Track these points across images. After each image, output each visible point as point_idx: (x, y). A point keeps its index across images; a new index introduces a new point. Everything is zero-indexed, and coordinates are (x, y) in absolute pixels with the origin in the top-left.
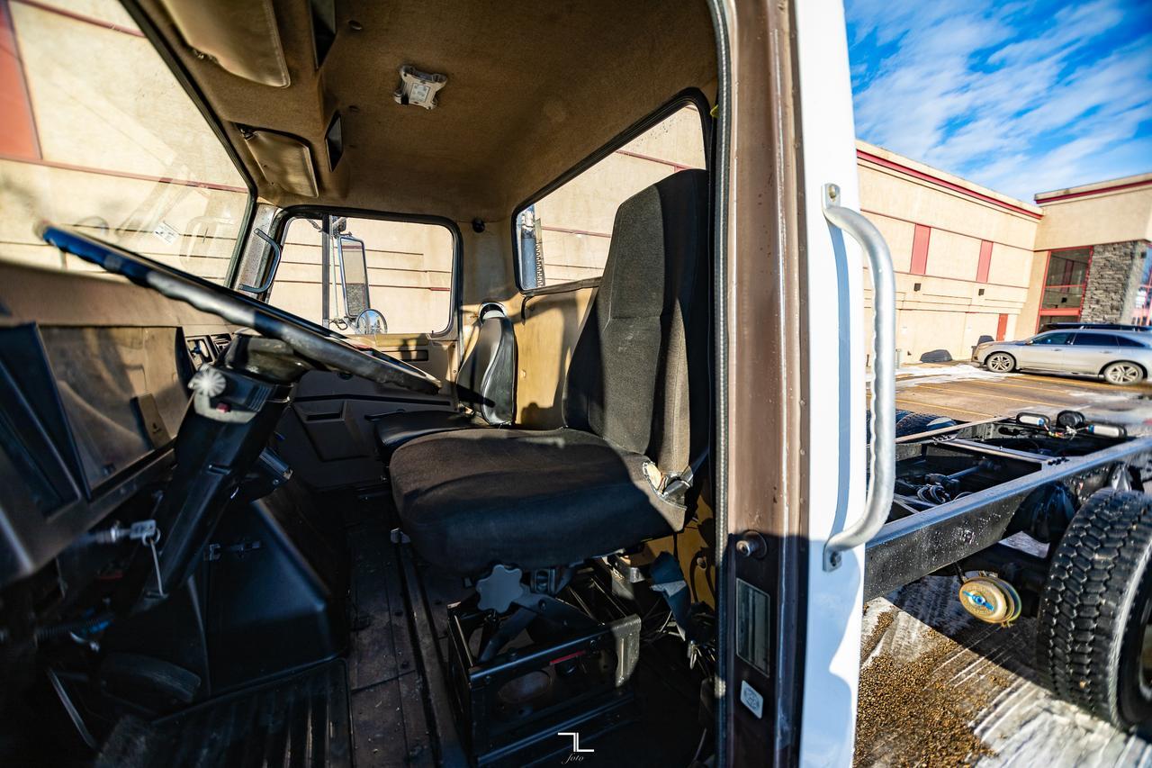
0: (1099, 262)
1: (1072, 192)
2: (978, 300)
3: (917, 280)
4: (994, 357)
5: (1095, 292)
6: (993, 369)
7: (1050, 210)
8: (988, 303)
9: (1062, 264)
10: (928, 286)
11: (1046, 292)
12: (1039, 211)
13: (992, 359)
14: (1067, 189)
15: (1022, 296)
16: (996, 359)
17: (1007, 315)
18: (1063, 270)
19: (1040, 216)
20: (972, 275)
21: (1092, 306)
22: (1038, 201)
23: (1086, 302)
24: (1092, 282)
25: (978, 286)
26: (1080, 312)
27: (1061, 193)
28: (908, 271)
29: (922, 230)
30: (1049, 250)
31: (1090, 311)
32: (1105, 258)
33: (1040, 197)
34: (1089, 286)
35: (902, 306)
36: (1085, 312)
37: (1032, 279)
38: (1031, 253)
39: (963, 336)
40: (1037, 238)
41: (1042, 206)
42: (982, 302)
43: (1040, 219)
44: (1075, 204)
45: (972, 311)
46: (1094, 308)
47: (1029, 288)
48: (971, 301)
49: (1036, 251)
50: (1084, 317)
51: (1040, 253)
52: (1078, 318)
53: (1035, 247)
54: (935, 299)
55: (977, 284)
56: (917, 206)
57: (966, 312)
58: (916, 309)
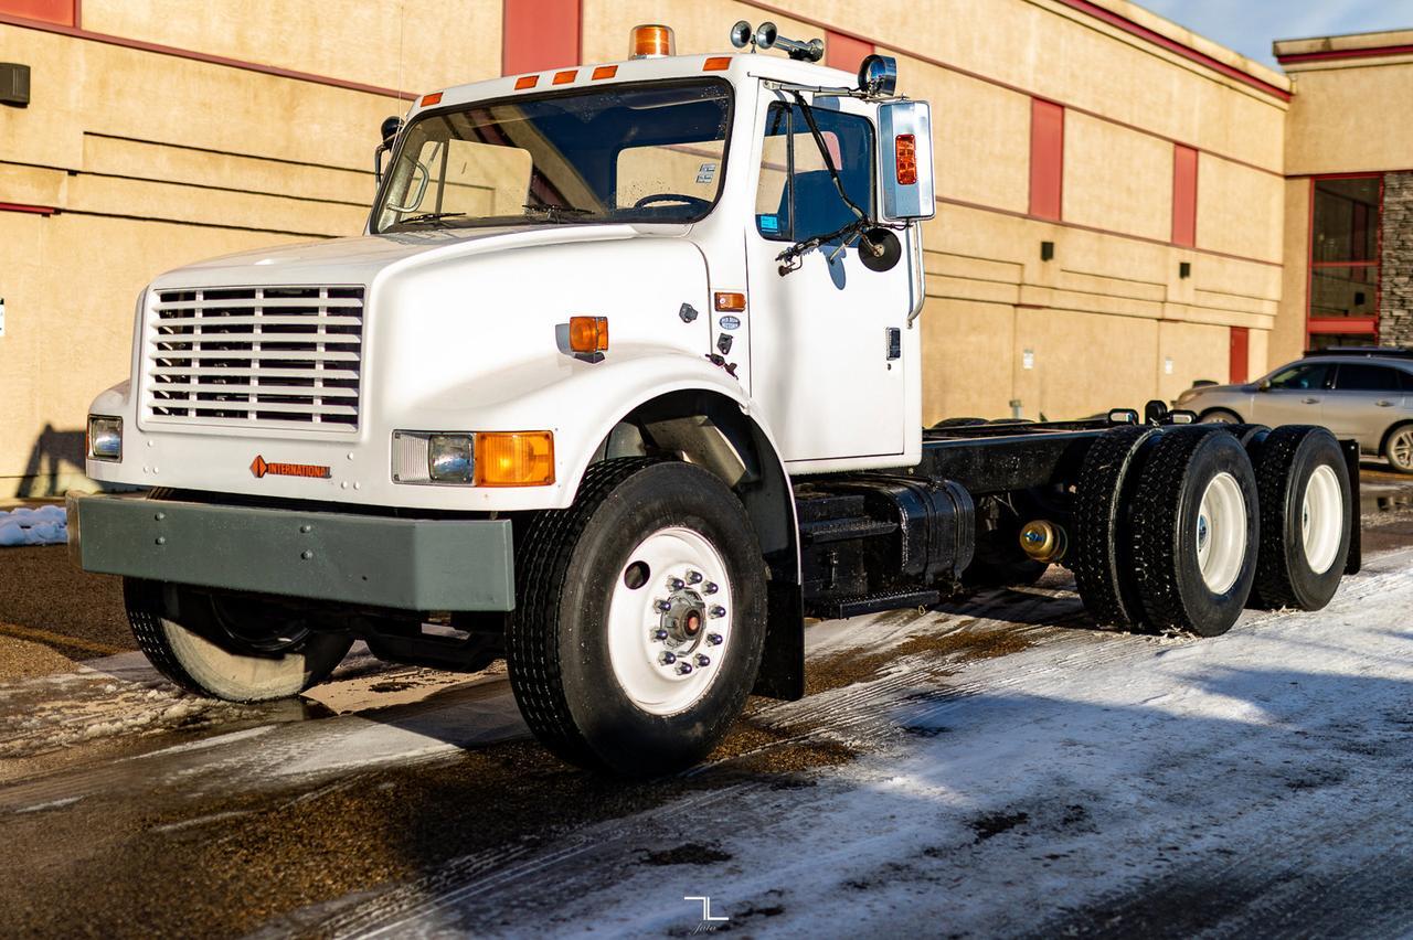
0: (1396, 212)
1: (1337, 45)
2: (1179, 290)
3: (1044, 232)
5: (1396, 280)
7: (1307, 81)
8: (1203, 299)
9: (1346, 210)
10: (1071, 250)
11: (1315, 274)
12: (1283, 82)
14: (1326, 40)
15: (1272, 284)
17: (1245, 330)
18: (1349, 226)
19: (1286, 95)
20: (1162, 228)
21: (1396, 313)
22: (1283, 59)
23: (1384, 302)
24: (1389, 255)
25: (1178, 255)
26: (1377, 325)
27: (1318, 47)
28: (1024, 210)
29: (1048, 112)
30: (1312, 176)
31: (1392, 323)
32: (1404, 203)
33: (1285, 49)
34: (1386, 264)
35: (1019, 297)
36: (1385, 327)
37: (1287, 244)
38: (1282, 180)
39: (1158, 379)
40: (1287, 144)
41: (1288, 72)
42: (1190, 297)
43: (1287, 101)
44: (1344, 75)
45: (1169, 315)
46: (1398, 318)
47: (1282, 266)
48: (1166, 291)
49: (1287, 177)
50: (1382, 337)
51: (1297, 182)
52: (1373, 337)
53: (1285, 166)
54: (1089, 284)
55: (1174, 251)
56: (1031, 54)
57: (1159, 320)
58: (1048, 307)
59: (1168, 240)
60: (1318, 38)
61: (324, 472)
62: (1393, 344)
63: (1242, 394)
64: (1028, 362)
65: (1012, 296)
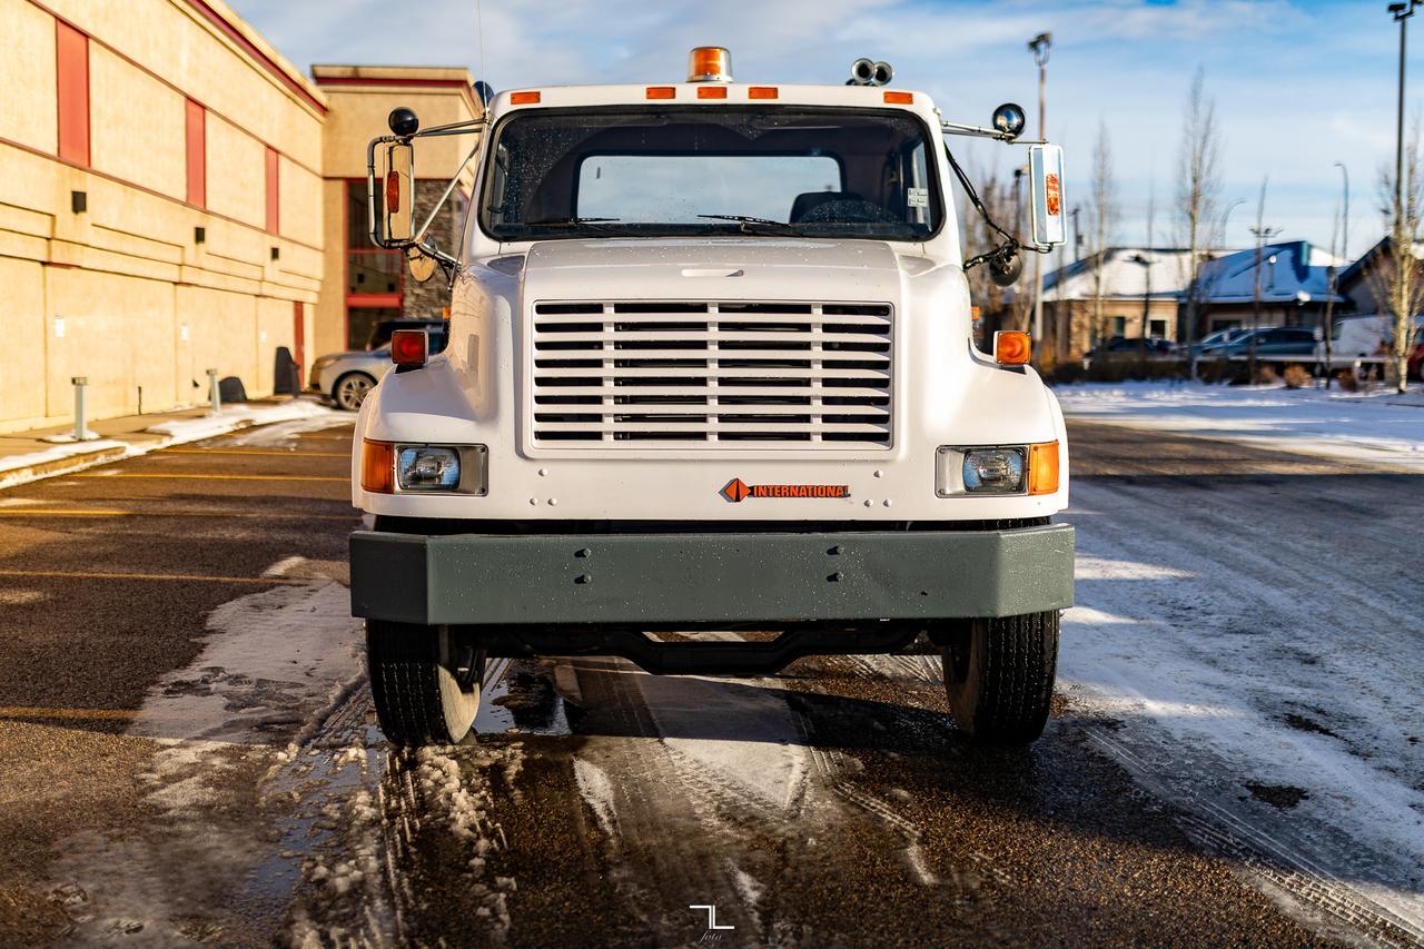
1: (364, 73)
2: (272, 270)
3: (196, 219)
4: (346, 383)
6: (347, 404)
8: (284, 278)
10: (213, 235)
12: (322, 99)
13: (343, 388)
14: (356, 68)
15: (317, 266)
16: (350, 386)
17: (301, 302)
19: (324, 110)
20: (261, 217)
21: (416, 291)
22: (320, 80)
23: (407, 283)
25: (271, 241)
26: (402, 301)
27: (348, 73)
28: (185, 200)
29: (196, 112)
30: (345, 179)
31: (413, 299)
33: (321, 72)
35: (180, 275)
36: (409, 302)
37: (327, 233)
38: (320, 181)
39: (257, 346)
40: (325, 151)
41: (325, 92)
42: (277, 277)
43: (324, 115)
44: (370, 98)
45: (265, 292)
46: (418, 295)
47: (323, 251)
48: (263, 271)
49: (326, 178)
50: (407, 310)
51: (332, 183)
52: (399, 310)
53: (324, 169)
54: (220, 265)
55: (267, 237)
56: (184, 58)
57: (257, 296)
58: (196, 285)
59: (263, 227)
60: (348, 67)
61: (842, 492)
62: (415, 316)
63: (375, 360)
64: (185, 333)
65: (174, 275)
